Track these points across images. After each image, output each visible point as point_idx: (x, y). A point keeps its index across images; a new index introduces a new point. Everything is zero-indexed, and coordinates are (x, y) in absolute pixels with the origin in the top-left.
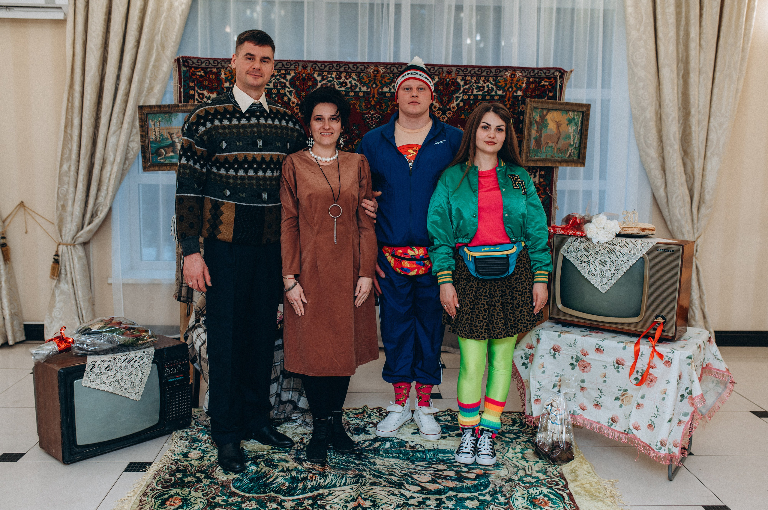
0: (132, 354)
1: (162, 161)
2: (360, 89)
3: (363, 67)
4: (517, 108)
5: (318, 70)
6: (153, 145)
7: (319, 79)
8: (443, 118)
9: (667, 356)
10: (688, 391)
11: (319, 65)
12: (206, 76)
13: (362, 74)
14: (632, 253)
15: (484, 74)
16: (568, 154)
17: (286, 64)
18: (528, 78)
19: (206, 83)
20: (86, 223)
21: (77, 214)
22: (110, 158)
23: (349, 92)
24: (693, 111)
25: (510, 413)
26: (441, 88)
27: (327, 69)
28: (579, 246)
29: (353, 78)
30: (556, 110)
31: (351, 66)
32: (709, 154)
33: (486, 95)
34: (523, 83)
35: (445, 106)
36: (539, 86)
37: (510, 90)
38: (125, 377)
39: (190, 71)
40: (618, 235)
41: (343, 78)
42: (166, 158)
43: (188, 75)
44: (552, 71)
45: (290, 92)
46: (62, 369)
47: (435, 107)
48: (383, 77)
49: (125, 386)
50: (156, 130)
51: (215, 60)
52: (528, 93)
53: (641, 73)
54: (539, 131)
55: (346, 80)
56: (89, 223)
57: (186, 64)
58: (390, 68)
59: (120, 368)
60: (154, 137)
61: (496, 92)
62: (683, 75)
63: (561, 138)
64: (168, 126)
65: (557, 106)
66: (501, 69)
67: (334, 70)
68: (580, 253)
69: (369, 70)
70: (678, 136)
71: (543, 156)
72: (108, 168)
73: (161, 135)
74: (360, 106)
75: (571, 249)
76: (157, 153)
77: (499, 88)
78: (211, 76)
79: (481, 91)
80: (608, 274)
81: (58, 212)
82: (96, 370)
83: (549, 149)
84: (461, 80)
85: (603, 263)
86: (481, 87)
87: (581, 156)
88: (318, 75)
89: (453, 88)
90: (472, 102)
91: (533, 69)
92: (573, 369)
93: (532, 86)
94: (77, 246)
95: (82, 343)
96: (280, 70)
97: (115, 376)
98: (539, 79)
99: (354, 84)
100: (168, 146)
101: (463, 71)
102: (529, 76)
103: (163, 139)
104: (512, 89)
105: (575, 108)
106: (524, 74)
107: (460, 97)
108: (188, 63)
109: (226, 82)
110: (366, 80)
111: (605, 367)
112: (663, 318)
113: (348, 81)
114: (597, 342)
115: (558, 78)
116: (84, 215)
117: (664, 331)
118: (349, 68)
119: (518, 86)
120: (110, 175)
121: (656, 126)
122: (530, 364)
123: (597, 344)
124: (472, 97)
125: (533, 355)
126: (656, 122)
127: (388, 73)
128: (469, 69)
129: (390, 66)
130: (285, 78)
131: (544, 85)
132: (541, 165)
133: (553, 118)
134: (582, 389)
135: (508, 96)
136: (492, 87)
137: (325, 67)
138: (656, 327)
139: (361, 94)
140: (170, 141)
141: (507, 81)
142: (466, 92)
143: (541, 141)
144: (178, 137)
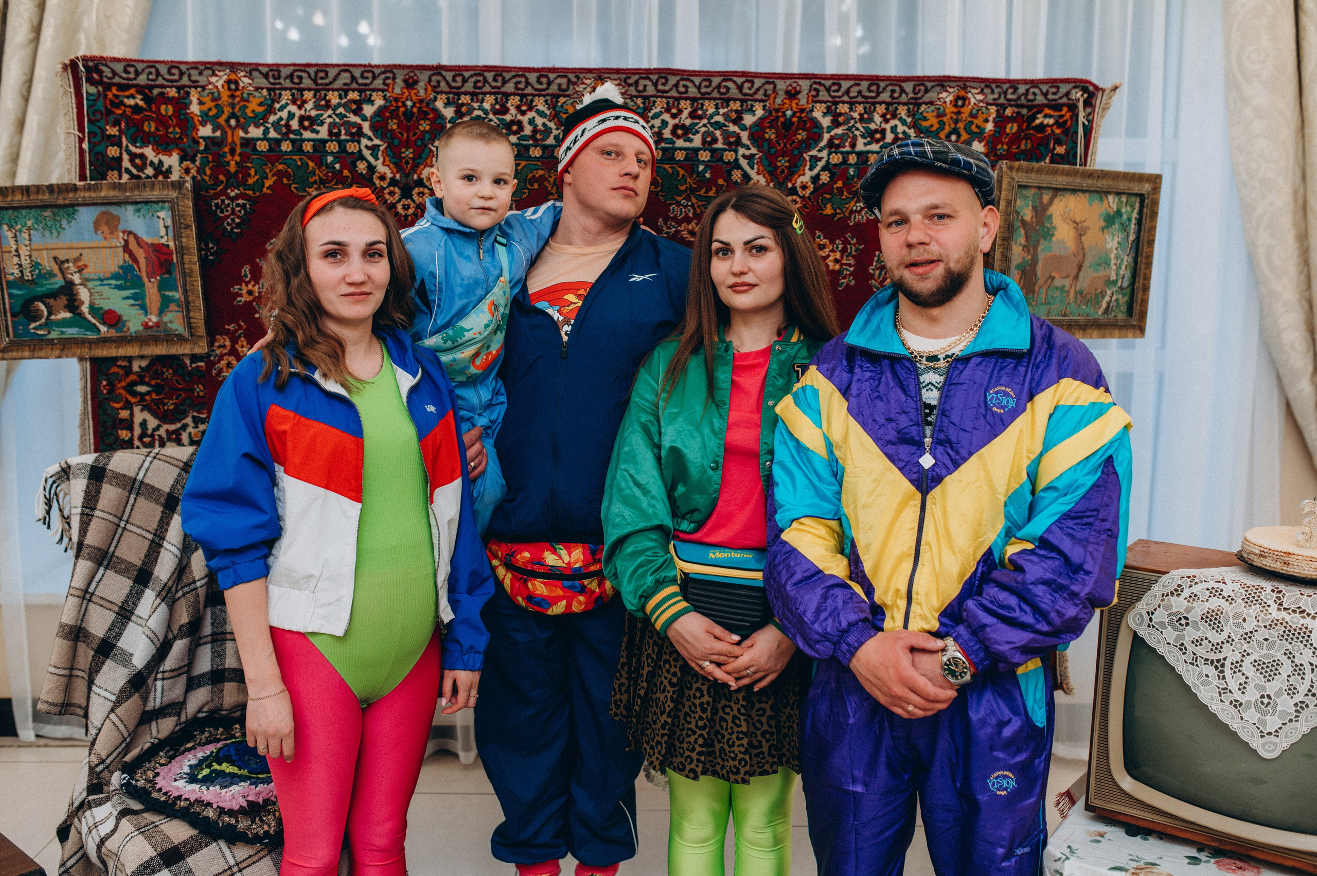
1: (41, 332)
3: (564, 81)
5: (447, 89)
6: (15, 292)
11: (449, 76)
12: (150, 110)
13: (562, 100)
15: (885, 96)
16: (1104, 305)
17: (362, 77)
18: (1001, 107)
19: (150, 127)
23: (527, 148)
26: (770, 134)
27: (469, 86)
29: (538, 111)
30: (1074, 191)
31: (532, 77)
34: (986, 121)
36: (1028, 128)
37: (954, 138)
39: (106, 96)
41: (513, 111)
42: (49, 325)
43: (100, 105)
44: (1064, 88)
45: (374, 149)
50: (20, 252)
51: (173, 65)
52: (1002, 148)
53: (1260, 95)
54: (1031, 247)
55: (519, 117)
57: (95, 76)
58: (637, 83)
60: (16, 271)
63: (1086, 264)
64: (50, 240)
65: (1077, 181)
66: (929, 85)
67: (487, 89)
68: (1190, 634)
69: (580, 88)
73: (35, 265)
75: (1162, 615)
76: (27, 312)
78: (163, 107)
79: (877, 141)
80: (1286, 704)
83: (1058, 293)
84: (825, 114)
85: (1269, 669)
86: (876, 131)
87: (1136, 310)
88: (448, 104)
90: (851, 171)
91: (1014, 84)
93: (1012, 128)
96: (346, 92)
98: (1030, 108)
99: (540, 127)
100: (54, 295)
101: (828, 90)
102: (1002, 100)
103: (40, 276)
105: (1122, 186)
106: (990, 97)
107: (820, 159)
108: (100, 73)
109: (204, 124)
113: (525, 119)
115: (1081, 105)
118: (528, 83)
119: (974, 128)
124: (853, 159)
126: (1294, 215)
128: (845, 85)
129: (636, 77)
130: (358, 112)
131: (1042, 127)
133: (1066, 212)
136: (904, 133)
137: (465, 81)
140: (59, 281)
141: (945, 115)
142: (838, 146)
143: (1035, 274)
144: (80, 270)
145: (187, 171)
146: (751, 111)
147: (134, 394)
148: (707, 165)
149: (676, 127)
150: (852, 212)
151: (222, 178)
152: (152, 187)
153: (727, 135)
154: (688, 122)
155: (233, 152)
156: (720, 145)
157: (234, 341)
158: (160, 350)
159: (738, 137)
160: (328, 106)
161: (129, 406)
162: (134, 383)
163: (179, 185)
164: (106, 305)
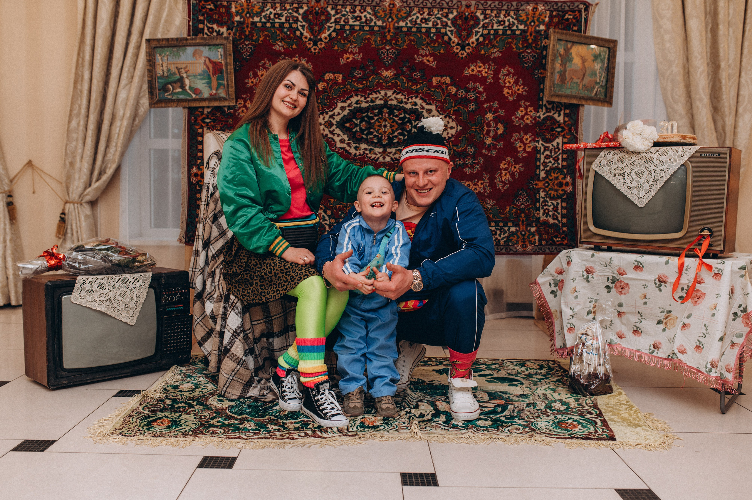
0: (127, 276)
1: (169, 97)
2: (375, 23)
3: (378, 1)
4: (539, 43)
5: (332, 3)
6: (160, 81)
7: (333, 12)
8: (462, 54)
9: (717, 268)
10: (741, 308)
12: (216, 10)
13: (377, 8)
14: (672, 160)
16: (595, 92)
18: (551, 12)
19: (216, 17)
20: (94, 180)
21: (85, 170)
22: (120, 113)
23: (363, 26)
24: (723, 65)
25: (536, 360)
26: (459, 22)
28: (613, 158)
29: (368, 12)
30: (581, 43)
32: (740, 110)
33: (506, 30)
34: (546, 17)
35: (464, 42)
36: (562, 19)
37: (532, 24)
38: (119, 298)
39: (199, 4)
40: (656, 144)
41: (358, 12)
42: (172, 94)
43: (197, 8)
44: (576, 4)
45: (303, 26)
46: (50, 282)
47: (453, 42)
48: (399, 11)
49: (118, 308)
50: (164, 65)
52: (552, 27)
53: (667, 25)
54: (563, 65)
55: (360, 14)
56: (98, 180)
59: (114, 287)
60: (161, 73)
61: (517, 26)
62: (711, 29)
63: (586, 74)
64: (175, 61)
65: (582, 40)
66: (523, 3)
67: (348, 3)
68: (614, 166)
69: (385, 3)
70: (708, 91)
71: (568, 92)
72: (118, 123)
73: (168, 70)
74: (375, 41)
75: (604, 162)
76: (164, 89)
77: (521, 22)
78: (221, 9)
79: (502, 25)
80: (646, 186)
81: (66, 170)
82: (87, 286)
83: (575, 85)
84: (481, 14)
85: (639, 174)
86: (502, 21)
87: (608, 95)
88: (332, 9)
89: (472, 22)
90: (492, 37)
91: (556, 2)
92: (609, 292)
93: (556, 20)
94: (84, 204)
95: (75, 260)
96: (292, 4)
97: (107, 295)
98: (563, 12)
99: (369, 18)
100: (175, 82)
101: (482, 5)
102: (552, 9)
103: (171, 74)
104: (534, 23)
105: (601, 43)
106: (547, 8)
107: (479, 32)
109: (236, 16)
110: (381, 13)
111: (645, 286)
112: (710, 230)
113: (363, 15)
114: (635, 259)
115: (583, 10)
116: (92, 173)
117: (710, 245)
119: (540, 20)
120: (119, 131)
121: (684, 80)
122: (559, 291)
123: (636, 261)
124: (492, 32)
125: (563, 281)
126: (684, 76)
127: (405, 7)
130: (297, 12)
131: (568, 19)
132: (565, 100)
133: (577, 51)
134: (620, 314)
135: (530, 30)
136: (513, 22)
138: (701, 242)
139: (376, 29)
140: (177, 77)
141: (529, 15)
142: (486, 27)
143: (565, 76)
144: (186, 72)
145: (229, 34)
146: (452, 13)
147: (204, 122)
148: (434, 34)
149: (422, 19)
150: (492, 53)
151: (243, 37)
152: (217, 39)
153: (442, 22)
154: (427, 17)
155: (247, 27)
156: (439, 26)
157: (245, 101)
158: (216, 104)
159: (447, 23)
160: (285, 9)
161: (202, 127)
162: (204, 118)
163: (227, 38)
164: (196, 86)
